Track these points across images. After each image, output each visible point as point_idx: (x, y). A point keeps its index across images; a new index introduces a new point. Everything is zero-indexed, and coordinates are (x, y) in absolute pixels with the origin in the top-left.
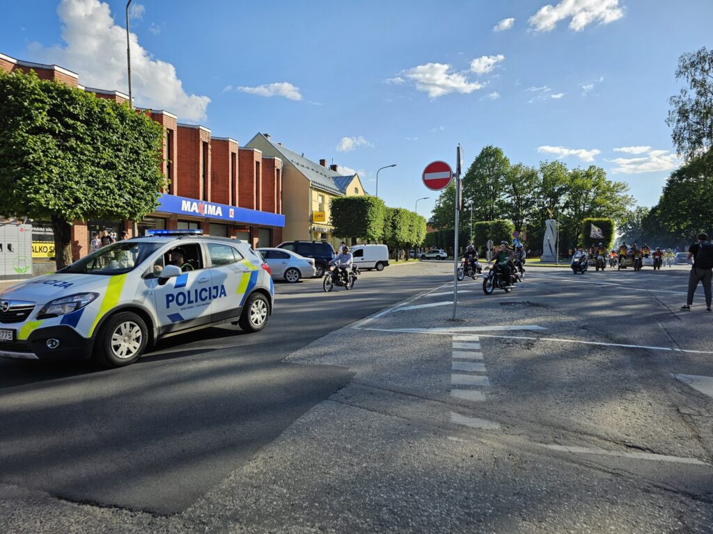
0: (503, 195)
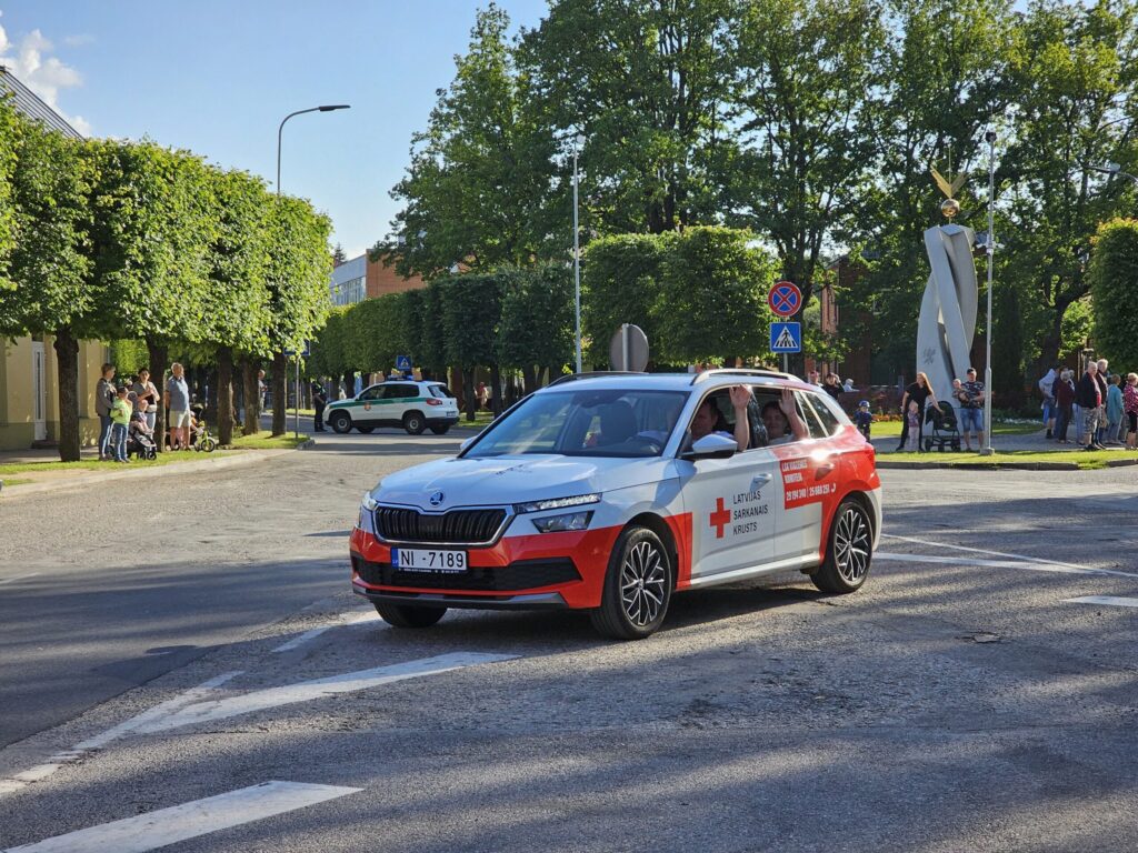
0: (729, 115)
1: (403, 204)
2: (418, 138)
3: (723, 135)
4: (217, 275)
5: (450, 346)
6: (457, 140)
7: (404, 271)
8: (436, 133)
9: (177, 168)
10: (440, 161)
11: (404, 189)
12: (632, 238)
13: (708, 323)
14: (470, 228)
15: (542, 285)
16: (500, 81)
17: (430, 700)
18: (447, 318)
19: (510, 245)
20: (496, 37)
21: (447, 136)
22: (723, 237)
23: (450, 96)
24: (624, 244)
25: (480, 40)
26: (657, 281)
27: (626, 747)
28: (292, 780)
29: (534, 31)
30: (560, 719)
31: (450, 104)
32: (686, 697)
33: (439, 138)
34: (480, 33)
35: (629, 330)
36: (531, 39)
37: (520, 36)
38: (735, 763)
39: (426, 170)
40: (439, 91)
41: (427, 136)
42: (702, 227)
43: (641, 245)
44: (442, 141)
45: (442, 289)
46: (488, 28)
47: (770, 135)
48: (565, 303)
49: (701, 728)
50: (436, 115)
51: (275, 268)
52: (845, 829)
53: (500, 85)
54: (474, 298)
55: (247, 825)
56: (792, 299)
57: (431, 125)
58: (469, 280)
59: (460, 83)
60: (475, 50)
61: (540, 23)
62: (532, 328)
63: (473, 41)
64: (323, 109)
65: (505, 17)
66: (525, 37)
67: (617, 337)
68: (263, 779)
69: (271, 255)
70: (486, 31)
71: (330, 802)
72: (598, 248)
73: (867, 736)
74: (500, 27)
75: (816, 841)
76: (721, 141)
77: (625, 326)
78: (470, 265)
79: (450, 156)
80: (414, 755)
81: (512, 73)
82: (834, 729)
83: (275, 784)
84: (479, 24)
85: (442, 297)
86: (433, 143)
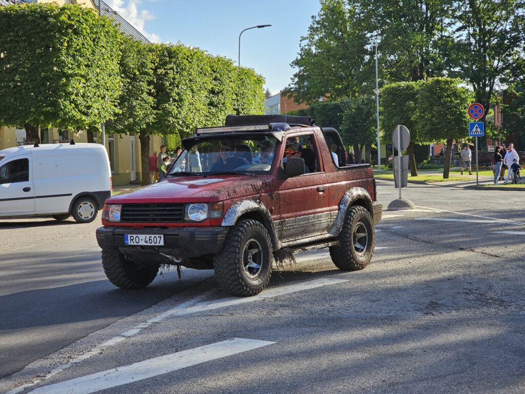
0: (450, 24)
1: (297, 70)
2: (303, 39)
3: (446, 34)
4: (211, 104)
6: (321, 40)
7: (297, 101)
8: (311, 36)
9: (193, 56)
10: (314, 50)
11: (297, 63)
12: (403, 84)
13: (439, 123)
14: (327, 81)
15: (361, 107)
16: (341, 11)
17: (308, 301)
19: (346, 88)
21: (316, 38)
22: (446, 82)
23: (318, 19)
24: (400, 86)
26: (415, 104)
27: (398, 324)
28: (244, 337)
30: (367, 310)
31: (318, 23)
32: (427, 301)
33: (313, 39)
35: (401, 127)
38: (449, 332)
39: (307, 53)
40: (313, 17)
41: (307, 38)
42: (436, 78)
43: (408, 87)
44: (314, 40)
45: (315, 109)
47: (469, 33)
48: (372, 115)
49: (434, 315)
50: (311, 28)
51: (238, 100)
52: (501, 364)
53: (341, 13)
54: (330, 113)
55: (223, 358)
56: (480, 111)
57: (309, 33)
58: (327, 105)
59: (322, 13)
62: (357, 127)
64: (259, 27)
67: (395, 131)
68: (231, 337)
69: (236, 94)
71: (261, 348)
72: (387, 89)
73: (513, 319)
75: (487, 370)
76: (446, 36)
77: (399, 126)
78: (328, 98)
79: (318, 47)
80: (300, 327)
81: (347, 7)
82: (497, 316)
83: (236, 339)
85: (315, 113)
86: (310, 41)
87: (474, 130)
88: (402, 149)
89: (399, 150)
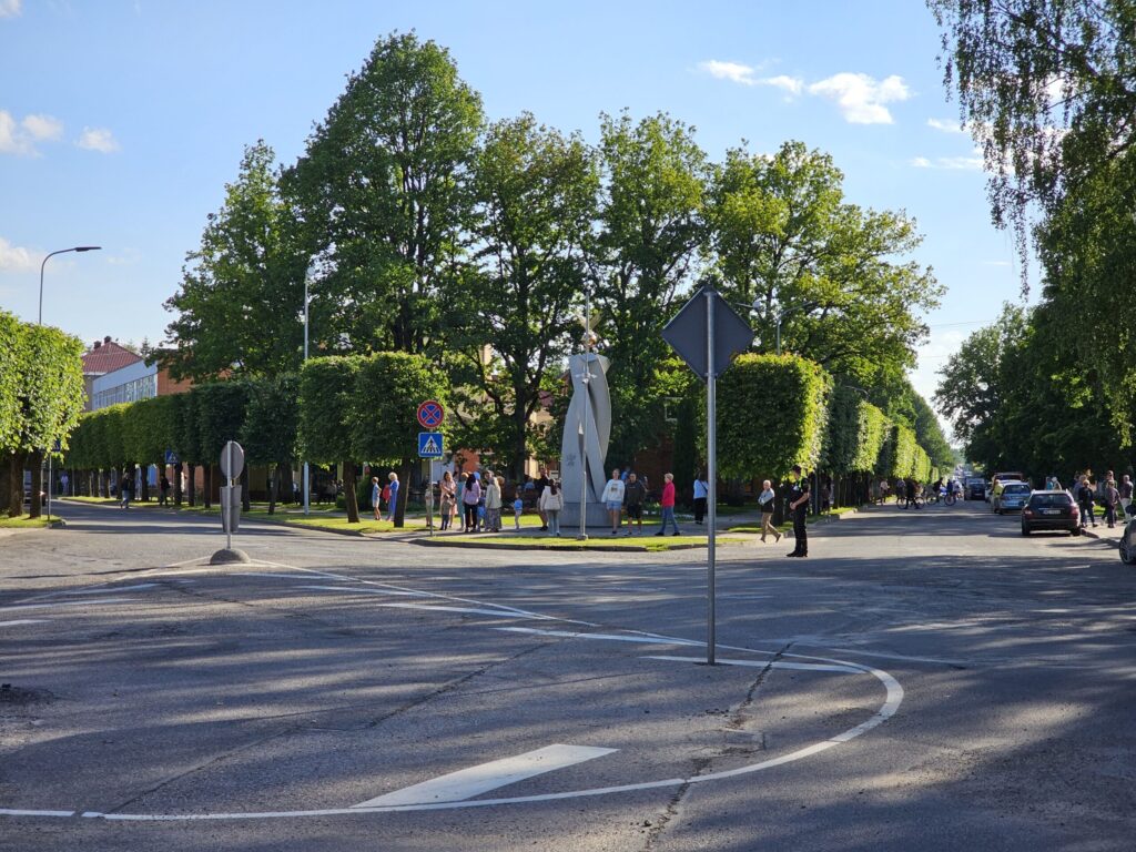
0: (467, 243)
1: (176, 315)
2: (192, 256)
5: (204, 444)
6: (225, 259)
7: (176, 375)
8: (208, 251)
11: (177, 302)
13: (387, 431)
14: (230, 340)
15: (279, 394)
16: (263, 210)
18: (203, 419)
19: (266, 356)
20: (262, 169)
21: (217, 256)
23: (220, 220)
25: (247, 172)
26: (350, 396)
29: (292, 167)
31: (220, 227)
33: (211, 257)
34: (248, 166)
36: (288, 176)
37: (279, 172)
39: (193, 287)
40: (211, 216)
41: (199, 255)
43: (341, 365)
44: (213, 259)
45: (200, 394)
46: (255, 160)
47: (502, 261)
50: (207, 236)
51: (26, 384)
53: (262, 215)
54: (225, 404)
57: (204, 245)
58: (222, 388)
59: (227, 210)
60: (244, 181)
61: (297, 160)
63: (242, 172)
64: (79, 249)
65: (271, 152)
66: (283, 172)
67: (224, 450)
69: (22, 373)
70: (254, 163)
74: (266, 161)
76: (462, 264)
77: (229, 443)
78: (235, 371)
79: (220, 274)
81: (276, 202)
84: (247, 158)
85: (200, 402)
86: (205, 261)
87: (427, 446)
88: (233, 476)
89: (229, 478)
